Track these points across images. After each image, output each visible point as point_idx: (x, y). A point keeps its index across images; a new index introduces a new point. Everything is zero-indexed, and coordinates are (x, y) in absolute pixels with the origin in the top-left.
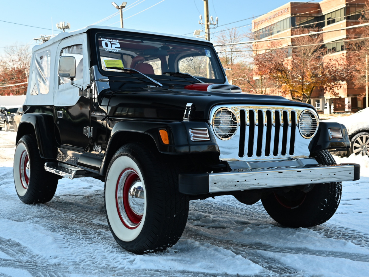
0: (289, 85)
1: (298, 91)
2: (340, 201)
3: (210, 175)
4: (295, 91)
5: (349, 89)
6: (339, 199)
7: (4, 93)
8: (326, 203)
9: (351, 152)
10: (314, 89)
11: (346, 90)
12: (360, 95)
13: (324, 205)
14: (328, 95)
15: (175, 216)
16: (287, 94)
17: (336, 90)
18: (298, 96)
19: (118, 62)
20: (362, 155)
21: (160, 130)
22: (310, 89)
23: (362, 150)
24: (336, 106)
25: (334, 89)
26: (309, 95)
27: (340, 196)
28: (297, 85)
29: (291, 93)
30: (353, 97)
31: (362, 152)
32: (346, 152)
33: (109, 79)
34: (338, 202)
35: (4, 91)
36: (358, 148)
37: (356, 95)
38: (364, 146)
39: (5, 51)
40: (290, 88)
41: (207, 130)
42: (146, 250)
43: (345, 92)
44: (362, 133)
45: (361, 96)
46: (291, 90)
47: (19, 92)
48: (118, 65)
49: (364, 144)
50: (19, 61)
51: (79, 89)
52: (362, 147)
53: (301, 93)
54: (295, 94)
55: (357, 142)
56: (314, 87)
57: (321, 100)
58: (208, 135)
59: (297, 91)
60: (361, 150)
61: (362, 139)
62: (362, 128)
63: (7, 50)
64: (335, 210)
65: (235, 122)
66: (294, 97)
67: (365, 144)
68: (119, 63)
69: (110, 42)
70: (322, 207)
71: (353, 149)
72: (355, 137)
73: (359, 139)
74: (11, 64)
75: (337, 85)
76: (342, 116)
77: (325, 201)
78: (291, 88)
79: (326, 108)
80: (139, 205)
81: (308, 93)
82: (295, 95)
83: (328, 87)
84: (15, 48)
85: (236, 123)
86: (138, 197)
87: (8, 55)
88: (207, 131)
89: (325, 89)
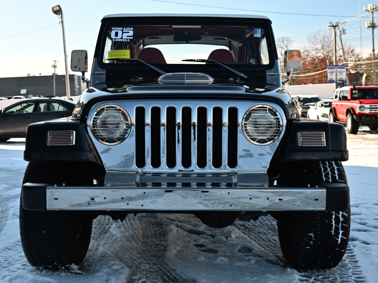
3: (47, 189)
6: (340, 236)
7: (307, 82)
8: (314, 239)
13: (311, 242)
15: (44, 232)
19: (126, 52)
27: (341, 232)
33: (106, 72)
34: (339, 240)
35: (307, 80)
39: (308, 40)
41: (74, 133)
47: (322, 80)
50: (322, 49)
58: (73, 139)
63: (310, 39)
65: (126, 122)
69: (122, 30)
74: (314, 53)
84: (318, 37)
87: (311, 44)
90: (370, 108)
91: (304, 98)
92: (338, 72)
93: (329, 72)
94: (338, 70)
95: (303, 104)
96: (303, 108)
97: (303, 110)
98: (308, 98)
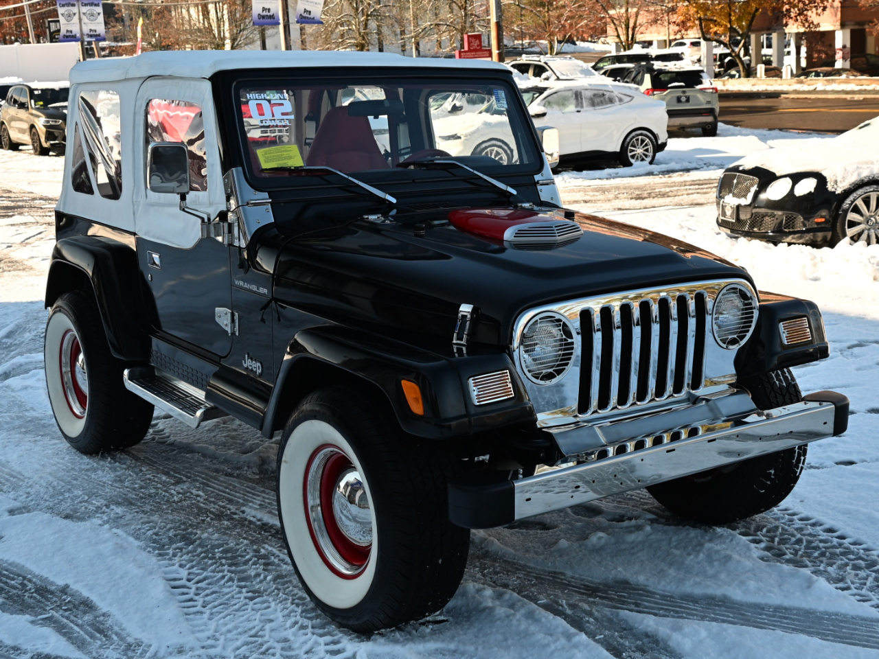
0: (694, 5)
1: (719, 20)
2: (802, 468)
3: (515, 485)
4: (711, 20)
5: (845, 7)
6: (801, 465)
8: (772, 477)
9: (840, 235)
10: (758, 13)
11: (837, 10)
12: (872, 22)
13: (769, 483)
14: (793, 28)
15: (440, 561)
16: (690, 26)
17: (812, 15)
18: (718, 32)
19: (290, 151)
20: (866, 243)
21: (403, 379)
22: (750, 14)
23: (868, 227)
24: (813, 58)
25: (809, 13)
26: (745, 30)
27: (802, 458)
28: (715, 5)
29: (701, 25)
30: (856, 27)
31: (866, 232)
32: (829, 235)
33: (270, 200)
34: (799, 471)
36: (859, 224)
37: (863, 24)
38: (872, 219)
40: (697, 12)
41: (508, 374)
42: (379, 629)
43: (836, 15)
44: (868, 188)
45: (876, 25)
46: (700, 19)
48: (290, 158)
49: (873, 214)
51: (199, 221)
52: (868, 222)
53: (726, 26)
54: (711, 28)
55: (856, 210)
56: (757, 10)
57: (774, 36)
58: (510, 385)
59: (716, 21)
60: (866, 229)
61: (867, 201)
62: (869, 177)
64: (792, 488)
65: (570, 340)
66: (708, 36)
67: (876, 214)
68: (291, 154)
69: (269, 101)
70: (764, 486)
71: (846, 227)
72: (851, 198)
73: (860, 203)
75: (816, 4)
76: (825, 82)
77: (771, 473)
78: (701, 14)
79: (789, 53)
80: (358, 522)
81: (743, 25)
82: (711, 31)
83: (792, 10)
85: (572, 343)
86: (354, 503)
88: (509, 377)
89: (785, 15)
90: (262, 127)
91: (42, 90)
92: (84, 14)
93: (62, 15)
94: (84, 9)
95: (45, 106)
96: (48, 116)
97: (48, 122)
98: (53, 90)
